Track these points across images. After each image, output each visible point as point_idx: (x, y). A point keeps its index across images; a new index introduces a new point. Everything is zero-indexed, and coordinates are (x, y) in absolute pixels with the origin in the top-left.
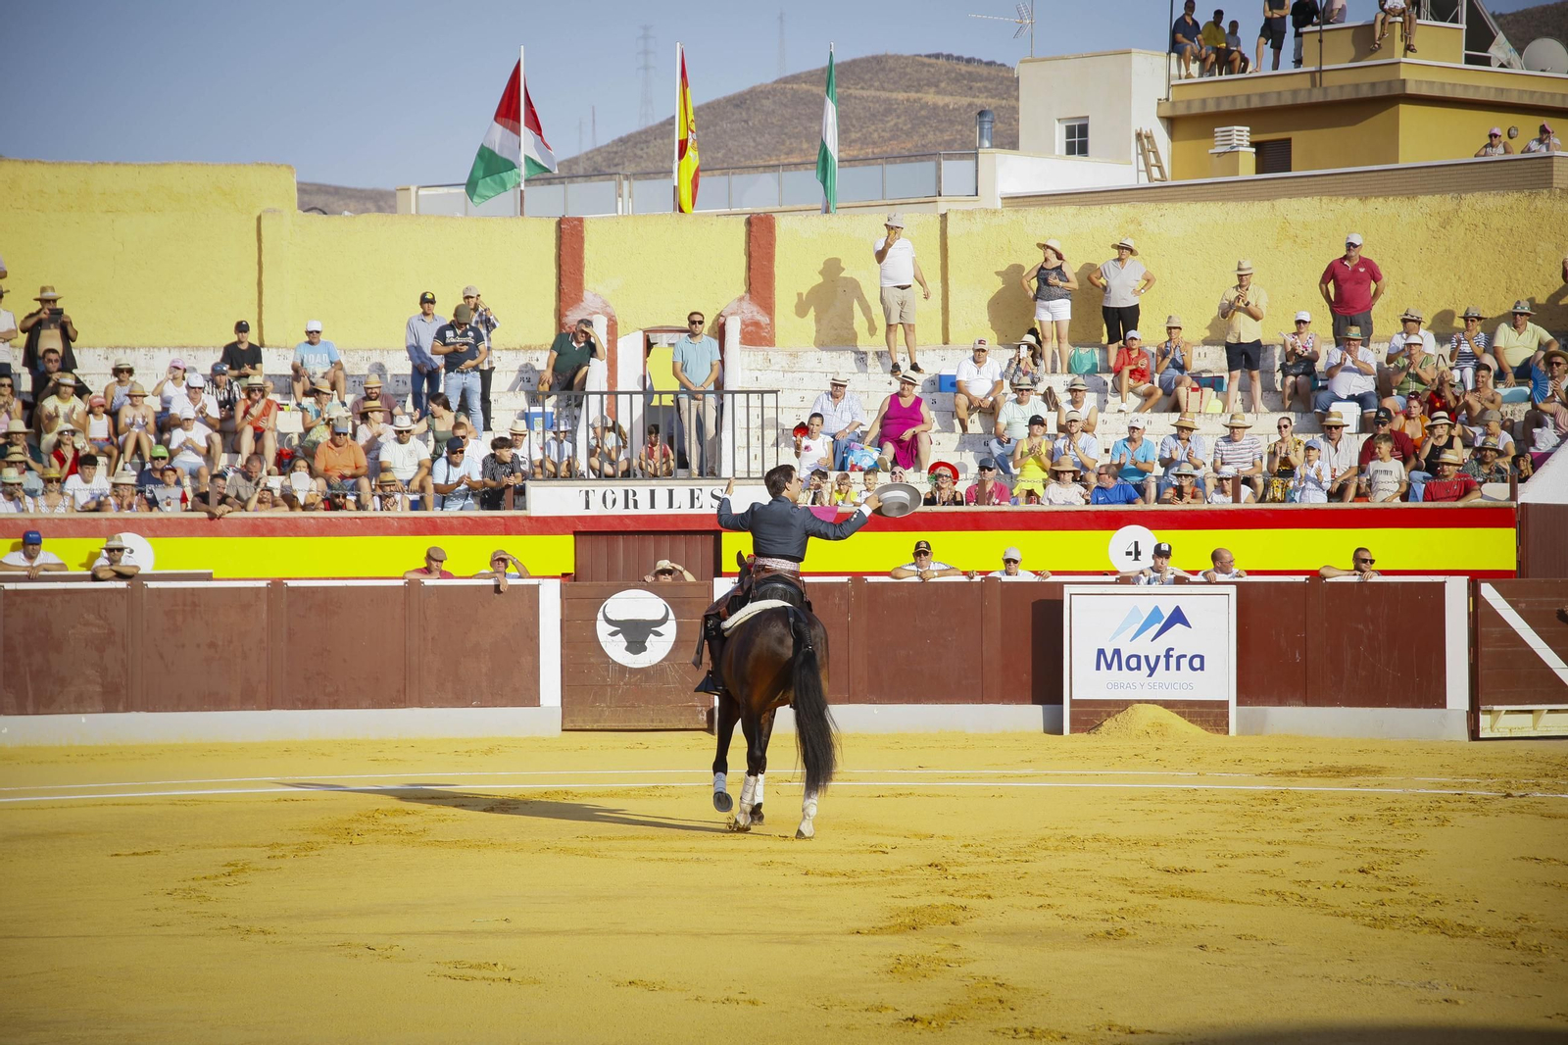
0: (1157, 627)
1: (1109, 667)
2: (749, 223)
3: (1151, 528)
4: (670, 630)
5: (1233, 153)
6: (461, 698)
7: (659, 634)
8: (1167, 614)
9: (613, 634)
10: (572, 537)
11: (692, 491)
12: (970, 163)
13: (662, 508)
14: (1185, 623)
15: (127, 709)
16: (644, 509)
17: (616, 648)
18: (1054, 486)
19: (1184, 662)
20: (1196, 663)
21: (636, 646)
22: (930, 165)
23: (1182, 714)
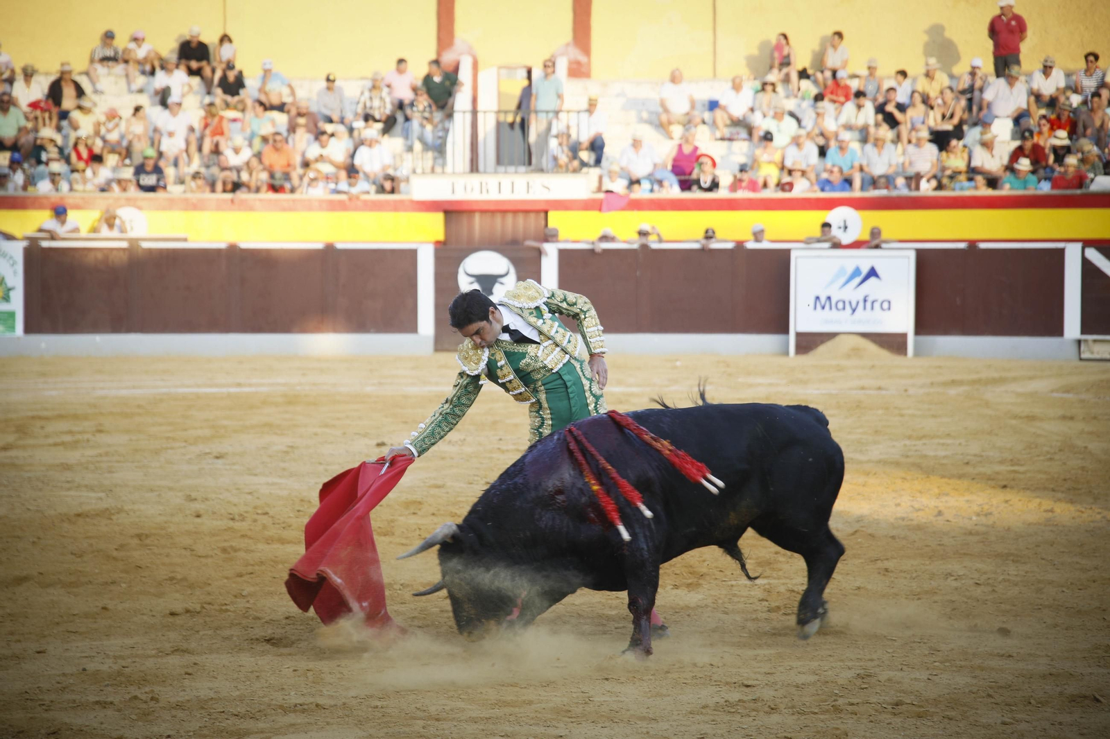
0: (858, 280)
1: (823, 308)
3: (856, 209)
4: (511, 281)
6: (362, 327)
7: (502, 283)
8: (865, 271)
9: (472, 283)
11: (528, 183)
13: (506, 195)
14: (877, 276)
15: (128, 331)
16: (493, 195)
19: (877, 305)
20: (886, 305)
21: (487, 292)
23: (874, 342)
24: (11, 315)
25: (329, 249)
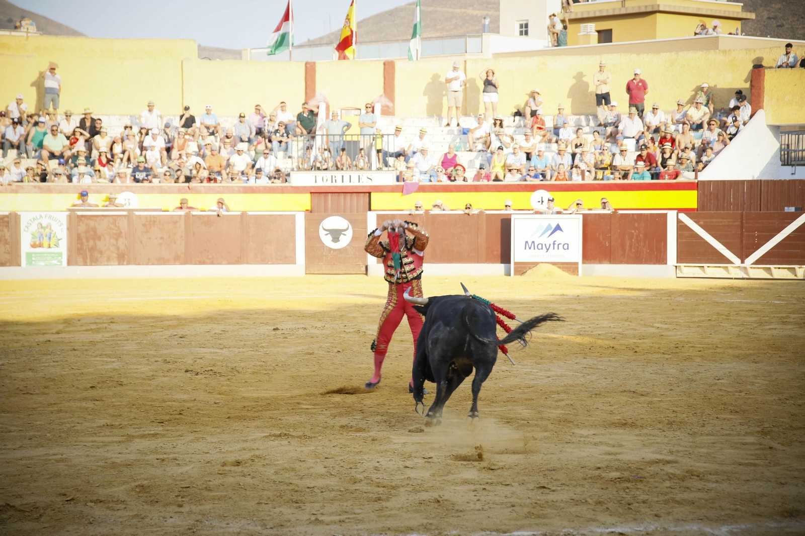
0: (550, 232)
1: (530, 248)
2: (384, 64)
3: (548, 191)
4: (349, 234)
5: (588, 36)
6: (264, 261)
7: (344, 235)
8: (554, 227)
9: (327, 235)
10: (309, 195)
11: (359, 176)
12: (479, 39)
13: (346, 183)
14: (561, 230)
15: (128, 264)
16: (339, 183)
17: (327, 240)
18: (508, 175)
19: (561, 246)
20: (566, 247)
21: (336, 239)
22: (463, 40)
23: (560, 268)
24: (60, 254)
25: (244, 214)
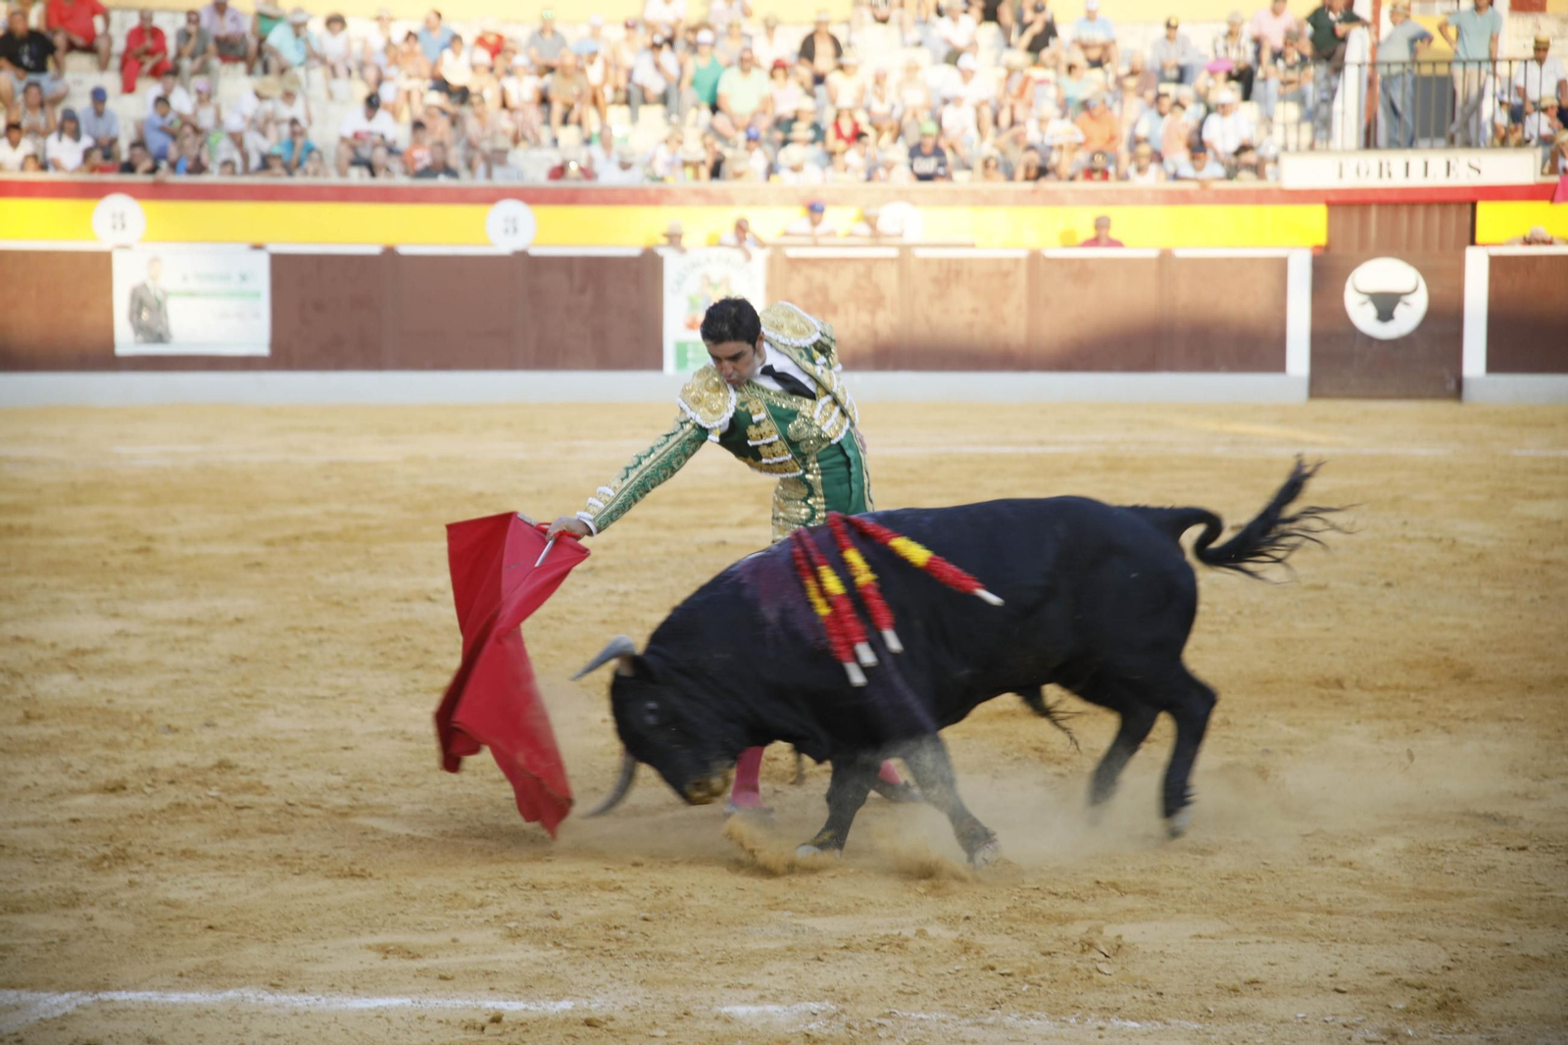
4: (1419, 302)
6: (1209, 364)
7: (1406, 304)
9: (1364, 303)
10: (1324, 208)
11: (1448, 164)
13: (1417, 180)
16: (1398, 181)
17: (1363, 317)
21: (1385, 314)
25: (1165, 257)
